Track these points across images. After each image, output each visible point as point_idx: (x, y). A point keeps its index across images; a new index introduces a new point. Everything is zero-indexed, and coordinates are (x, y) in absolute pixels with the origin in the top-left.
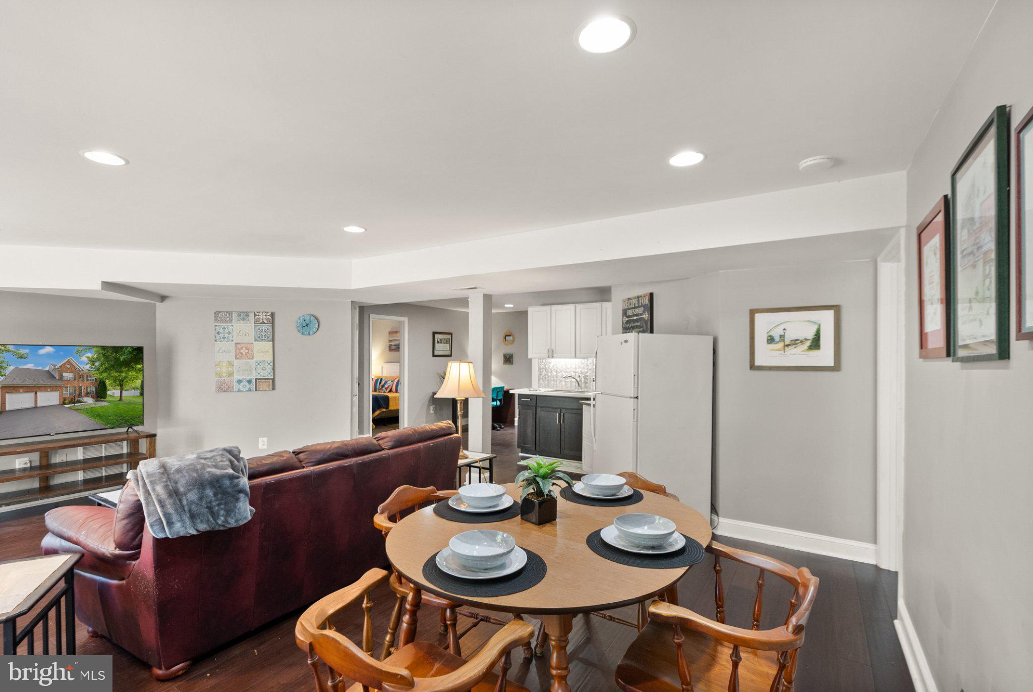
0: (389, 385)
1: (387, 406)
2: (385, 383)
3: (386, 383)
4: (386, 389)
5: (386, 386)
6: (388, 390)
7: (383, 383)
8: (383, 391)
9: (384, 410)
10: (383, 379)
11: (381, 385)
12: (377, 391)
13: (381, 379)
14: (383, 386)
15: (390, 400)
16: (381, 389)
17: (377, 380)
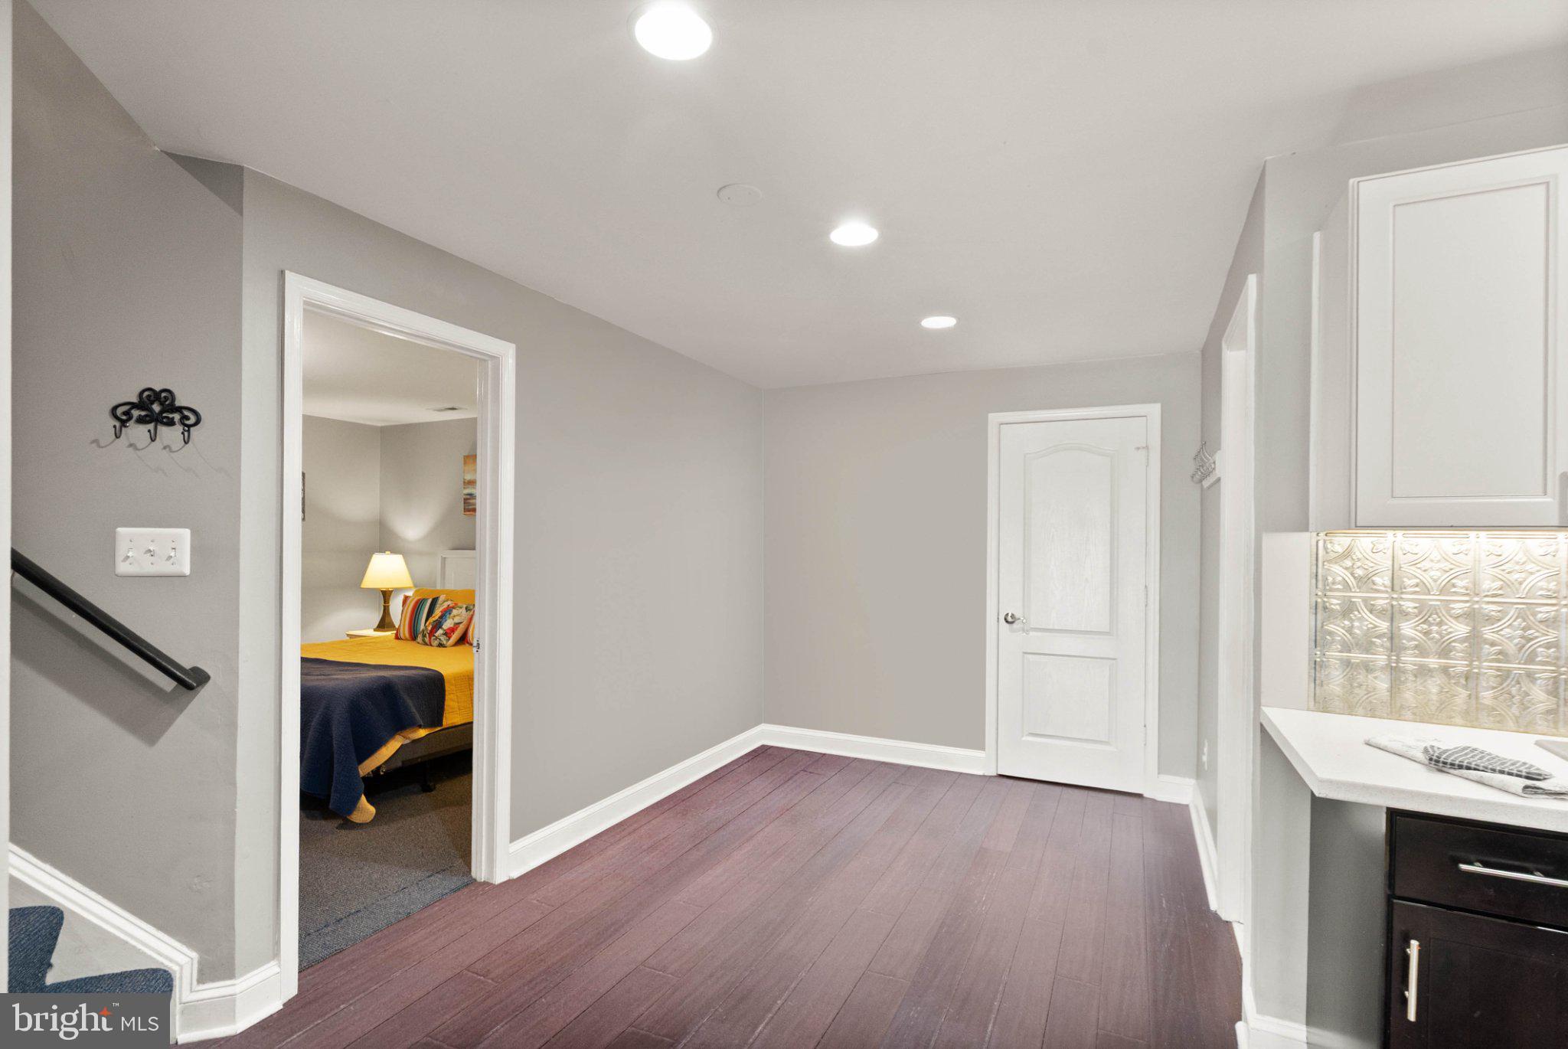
0: (457, 620)
1: (435, 713)
2: (443, 616)
3: (447, 612)
4: (448, 634)
5: (448, 624)
6: (455, 637)
7: (437, 613)
8: (436, 643)
9: (422, 733)
10: (442, 598)
11: (431, 620)
12: (420, 639)
13: (434, 601)
14: (438, 625)
15: (448, 687)
16: (432, 633)
17: (419, 604)
